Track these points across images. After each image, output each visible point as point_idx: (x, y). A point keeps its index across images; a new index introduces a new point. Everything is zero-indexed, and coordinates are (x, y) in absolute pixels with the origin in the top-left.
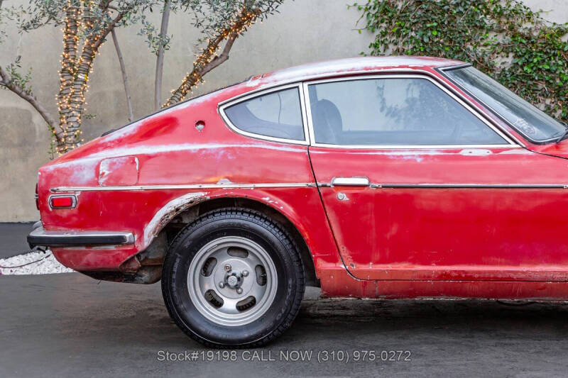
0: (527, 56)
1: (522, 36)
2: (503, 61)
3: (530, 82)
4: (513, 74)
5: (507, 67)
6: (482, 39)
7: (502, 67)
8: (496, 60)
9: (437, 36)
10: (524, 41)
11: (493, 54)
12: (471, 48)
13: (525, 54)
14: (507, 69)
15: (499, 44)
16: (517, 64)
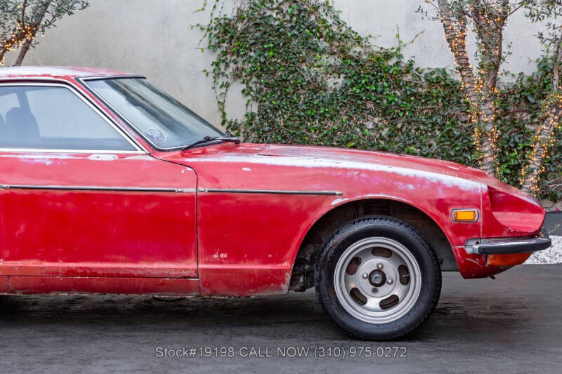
0: (355, 78)
1: (351, 58)
2: (335, 81)
3: (359, 102)
4: (343, 93)
5: (338, 87)
6: (315, 60)
7: (334, 87)
8: (329, 80)
9: (273, 57)
10: (353, 64)
11: (326, 74)
12: (305, 68)
13: (354, 75)
14: (338, 89)
15: (330, 66)
16: (346, 84)
